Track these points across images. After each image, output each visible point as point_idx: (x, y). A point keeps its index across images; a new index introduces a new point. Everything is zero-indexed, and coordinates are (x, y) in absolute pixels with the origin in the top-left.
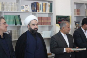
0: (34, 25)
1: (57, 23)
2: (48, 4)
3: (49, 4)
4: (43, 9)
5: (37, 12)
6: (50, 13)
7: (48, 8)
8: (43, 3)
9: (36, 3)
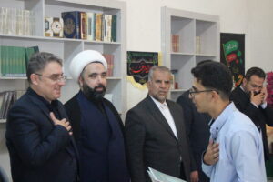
0: (94, 75)
1: (129, 74)
2: (108, 18)
3: (110, 17)
4: (97, 31)
5: (80, 38)
6: (113, 42)
7: (109, 29)
8: (95, 14)
9: (79, 13)
